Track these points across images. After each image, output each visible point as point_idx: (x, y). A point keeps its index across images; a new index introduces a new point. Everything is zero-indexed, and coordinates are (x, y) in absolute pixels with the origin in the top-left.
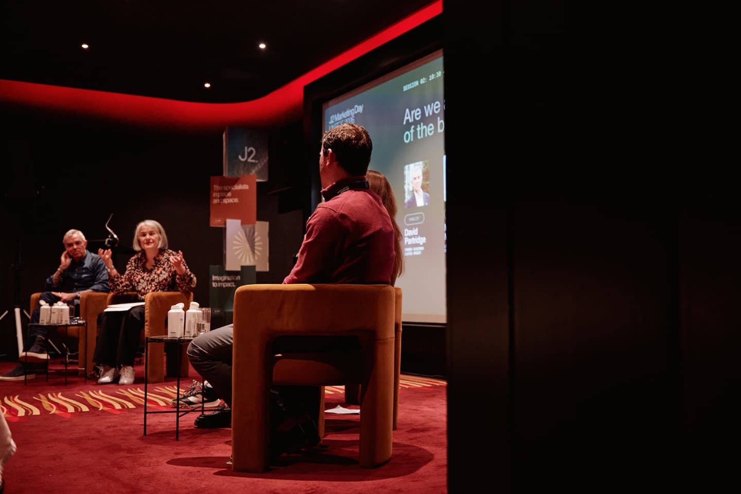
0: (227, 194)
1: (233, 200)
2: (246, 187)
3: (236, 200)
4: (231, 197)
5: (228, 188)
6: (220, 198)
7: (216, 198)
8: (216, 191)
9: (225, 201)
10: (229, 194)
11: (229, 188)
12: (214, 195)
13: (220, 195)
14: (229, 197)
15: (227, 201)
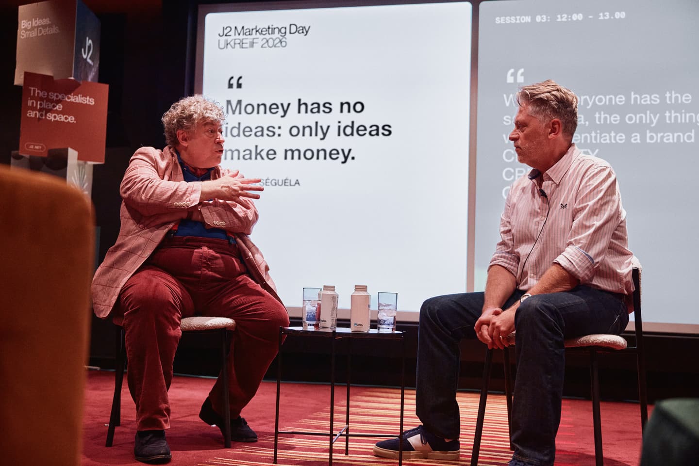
0: (54, 106)
1: (66, 118)
2: (90, 101)
3: (71, 119)
4: (62, 112)
5: (57, 96)
6: (40, 110)
7: (33, 109)
8: (33, 98)
9: (51, 117)
10: (59, 107)
11: (60, 97)
12: (30, 103)
13: (41, 104)
14: (58, 112)
15: (55, 117)
